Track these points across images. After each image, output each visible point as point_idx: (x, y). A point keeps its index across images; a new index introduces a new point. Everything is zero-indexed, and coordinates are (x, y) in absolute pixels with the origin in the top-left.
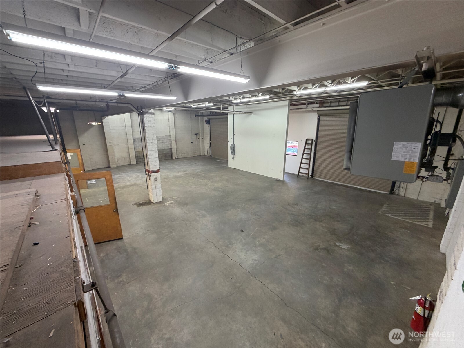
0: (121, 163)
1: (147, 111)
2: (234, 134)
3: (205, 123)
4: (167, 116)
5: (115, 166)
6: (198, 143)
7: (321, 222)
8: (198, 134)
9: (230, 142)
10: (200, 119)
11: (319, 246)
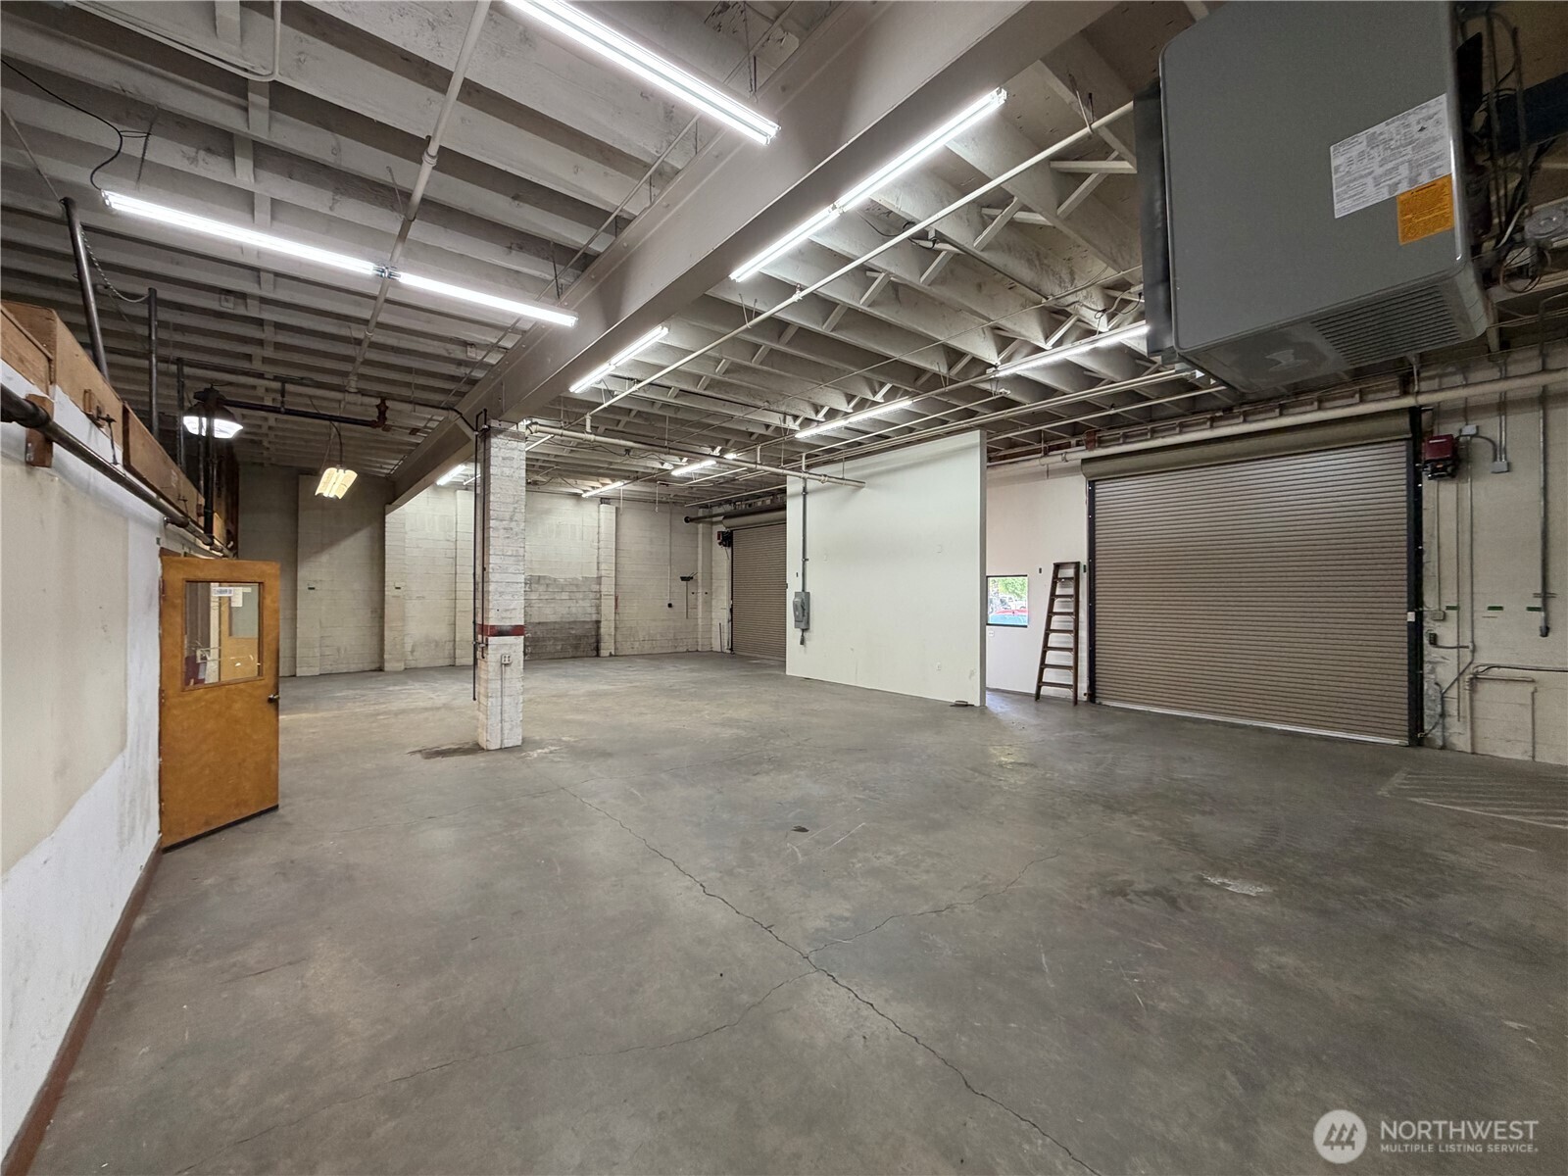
0: (422, 659)
1: (502, 427)
2: (805, 560)
3: (716, 541)
4: (595, 515)
5: (401, 666)
6: (689, 608)
7: (1135, 812)
8: (691, 578)
9: (794, 585)
10: (700, 530)
11: (1131, 883)
